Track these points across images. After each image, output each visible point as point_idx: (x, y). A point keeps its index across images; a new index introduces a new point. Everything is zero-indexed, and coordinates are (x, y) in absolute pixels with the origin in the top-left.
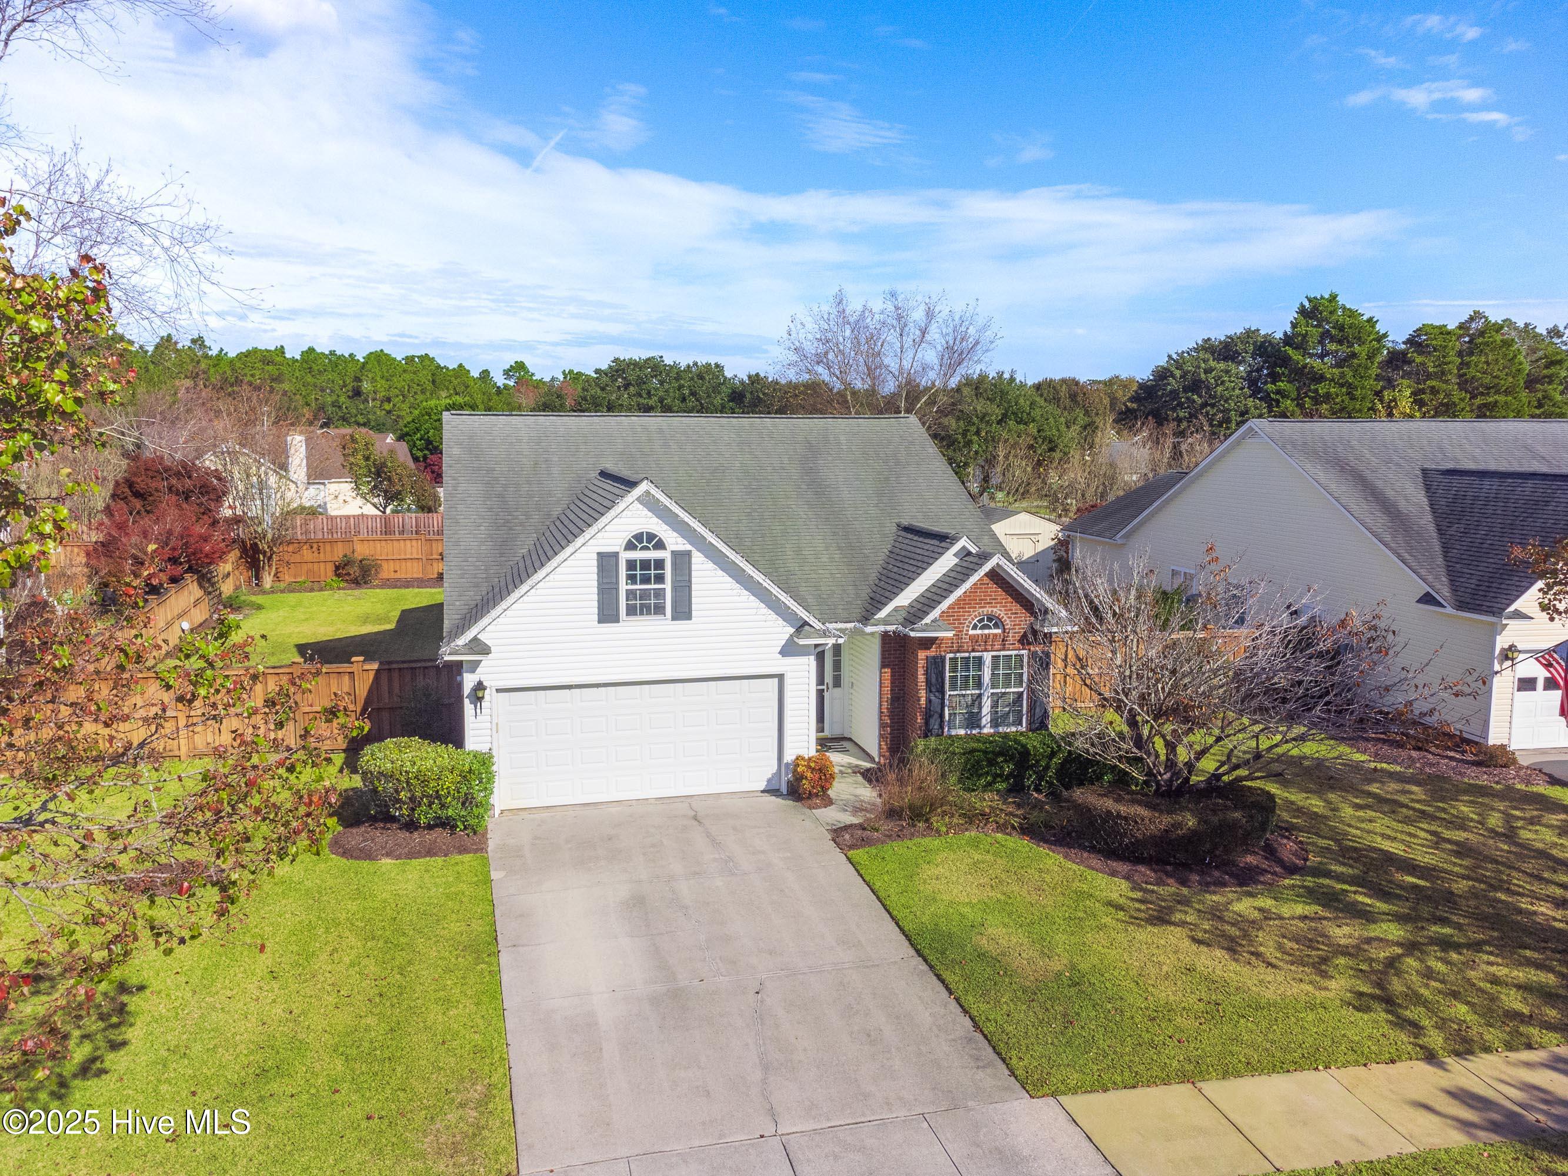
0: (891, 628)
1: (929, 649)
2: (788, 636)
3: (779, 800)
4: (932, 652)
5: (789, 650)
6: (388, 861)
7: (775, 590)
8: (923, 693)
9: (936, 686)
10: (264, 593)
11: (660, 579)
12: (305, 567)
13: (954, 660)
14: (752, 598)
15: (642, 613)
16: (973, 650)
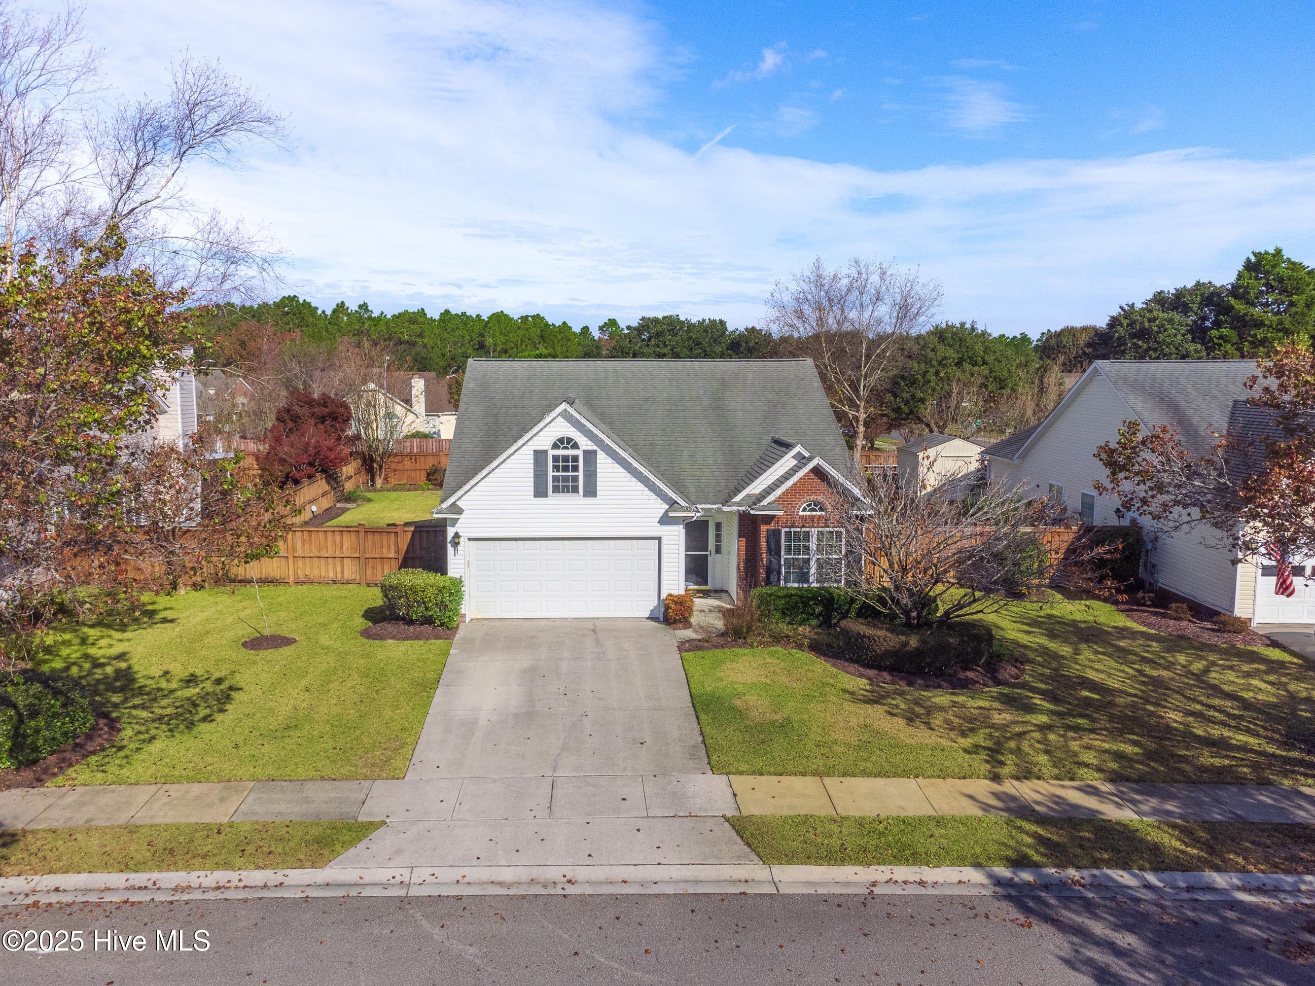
0: (741, 509)
1: (769, 524)
2: (664, 511)
3: (657, 624)
4: (772, 526)
5: (665, 520)
6: (392, 641)
7: (652, 477)
8: (764, 556)
9: (776, 551)
10: (376, 491)
11: (575, 469)
12: (406, 473)
13: (788, 534)
14: (639, 483)
15: (563, 492)
16: (803, 526)
